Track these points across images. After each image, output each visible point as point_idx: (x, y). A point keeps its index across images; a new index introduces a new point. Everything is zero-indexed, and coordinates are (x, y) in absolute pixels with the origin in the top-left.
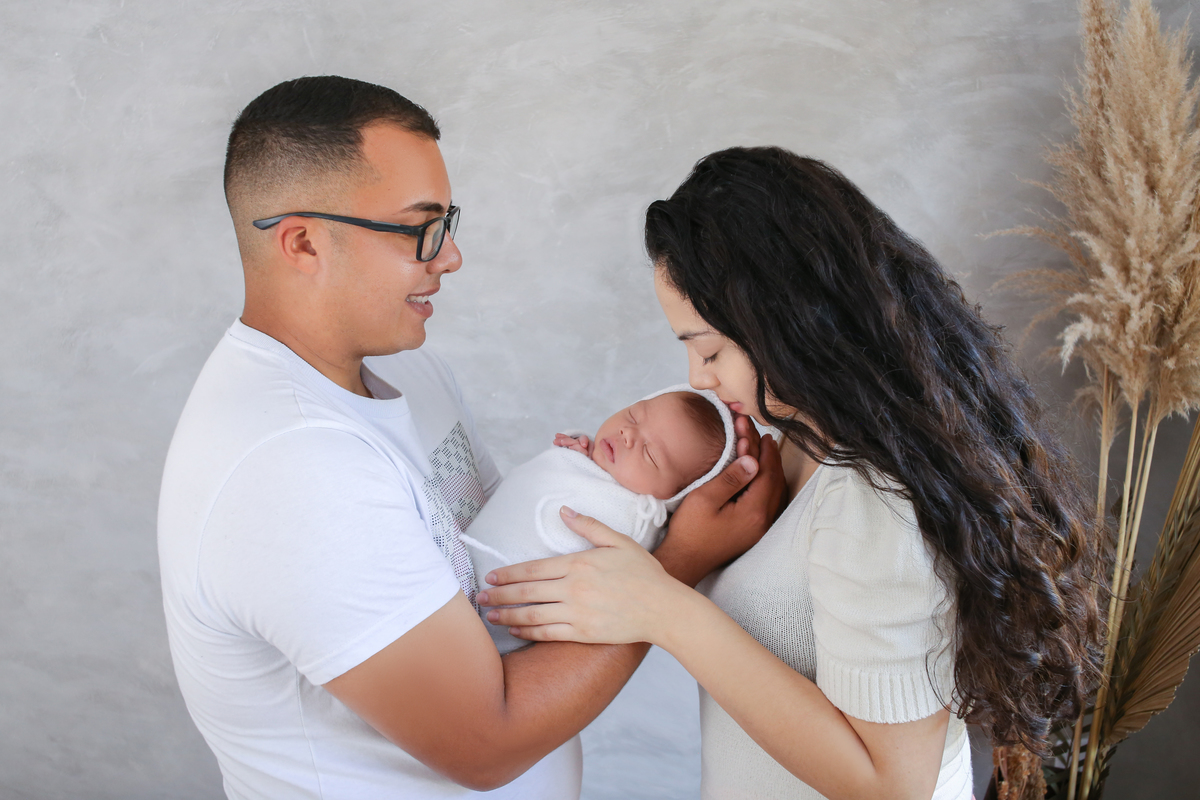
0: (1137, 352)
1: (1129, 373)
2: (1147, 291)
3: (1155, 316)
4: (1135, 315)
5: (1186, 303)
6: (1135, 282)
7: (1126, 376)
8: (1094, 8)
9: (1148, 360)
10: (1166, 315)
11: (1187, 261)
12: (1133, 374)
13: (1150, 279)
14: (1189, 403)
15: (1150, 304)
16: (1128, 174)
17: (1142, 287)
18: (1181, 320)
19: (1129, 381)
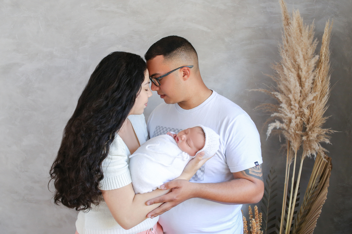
0: (295, 134)
1: (293, 140)
2: (298, 113)
3: (301, 121)
4: (293, 121)
5: (310, 118)
6: (294, 110)
7: (292, 141)
8: (285, 18)
9: (300, 136)
10: (305, 121)
11: (310, 103)
12: (295, 141)
13: (299, 109)
14: (311, 152)
15: (299, 118)
16: (290, 73)
17: (296, 111)
18: (309, 123)
19: (294, 143)
